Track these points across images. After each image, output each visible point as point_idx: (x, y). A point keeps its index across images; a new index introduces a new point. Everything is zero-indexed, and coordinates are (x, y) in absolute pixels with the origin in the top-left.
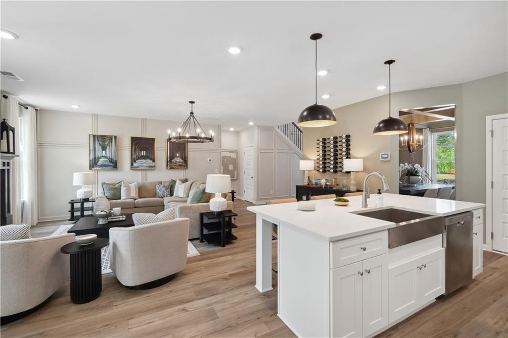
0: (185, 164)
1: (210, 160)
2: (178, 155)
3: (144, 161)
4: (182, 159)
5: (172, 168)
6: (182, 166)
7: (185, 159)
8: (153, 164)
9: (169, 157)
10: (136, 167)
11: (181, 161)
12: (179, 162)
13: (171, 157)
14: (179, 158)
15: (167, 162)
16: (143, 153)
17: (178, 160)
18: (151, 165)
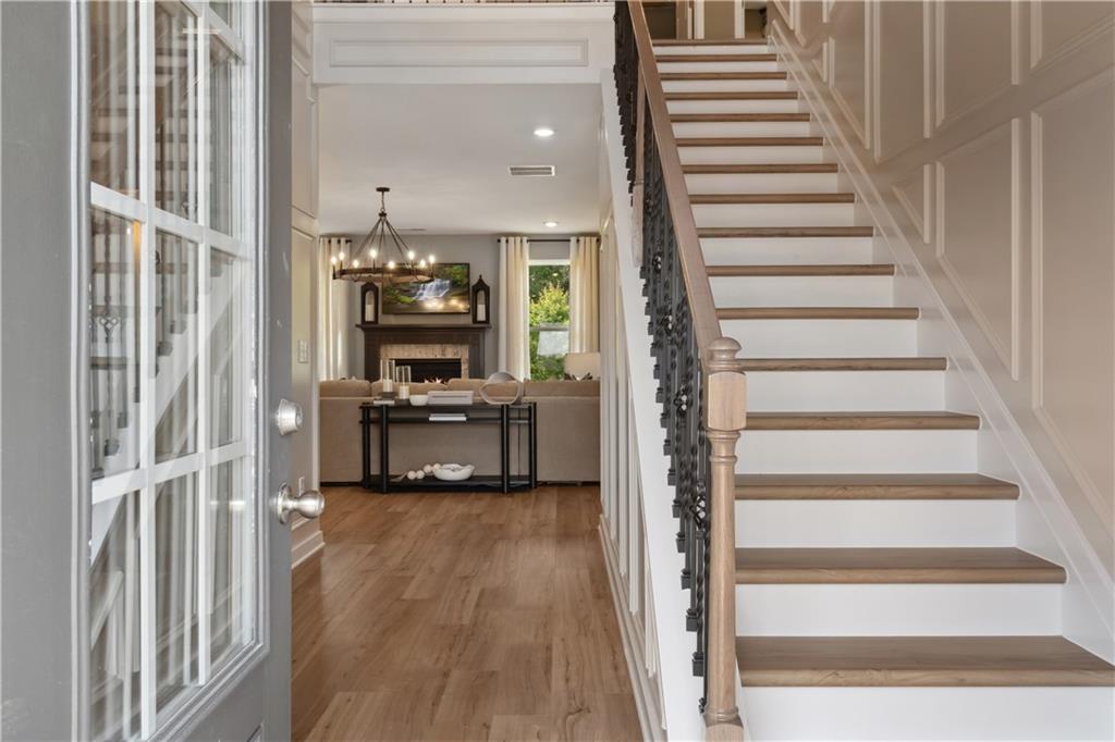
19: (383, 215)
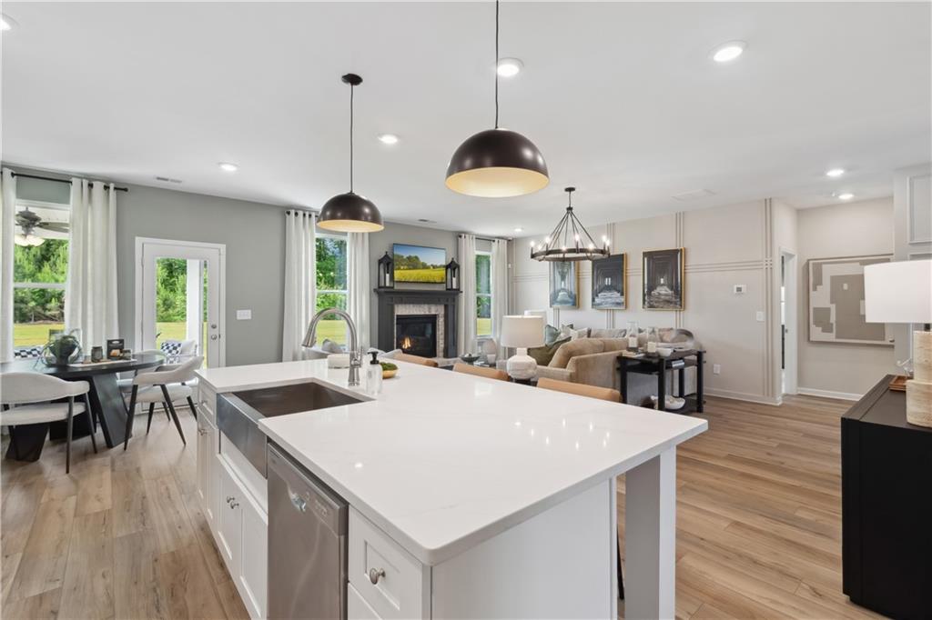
0: (678, 298)
1: (739, 289)
2: (662, 281)
3: (608, 294)
4: (672, 289)
5: (651, 306)
6: (671, 303)
7: (677, 287)
8: (622, 299)
9: (646, 286)
10: (599, 304)
11: (670, 292)
12: (666, 295)
13: (651, 286)
14: (666, 287)
15: (644, 295)
16: (608, 281)
17: (663, 290)
18: (618, 301)
19: (570, 209)
